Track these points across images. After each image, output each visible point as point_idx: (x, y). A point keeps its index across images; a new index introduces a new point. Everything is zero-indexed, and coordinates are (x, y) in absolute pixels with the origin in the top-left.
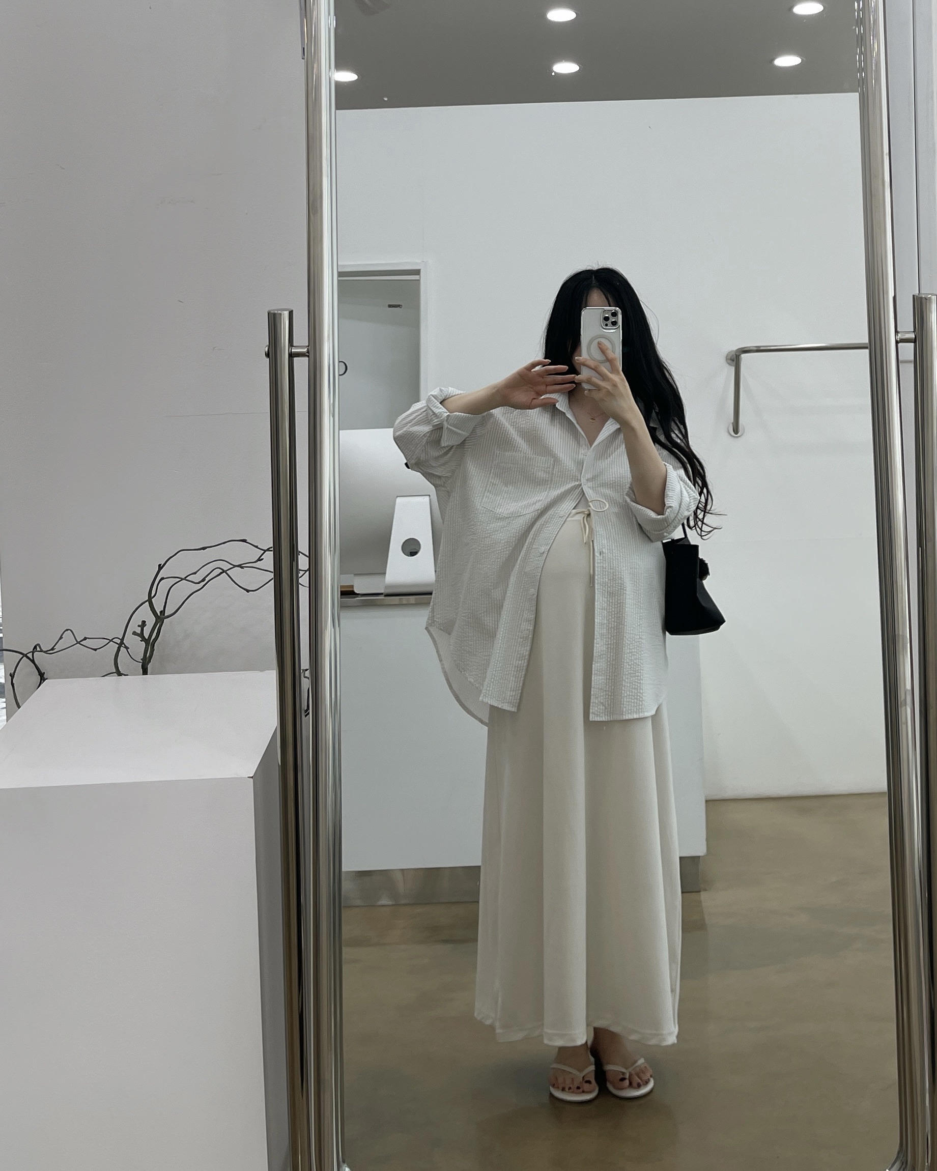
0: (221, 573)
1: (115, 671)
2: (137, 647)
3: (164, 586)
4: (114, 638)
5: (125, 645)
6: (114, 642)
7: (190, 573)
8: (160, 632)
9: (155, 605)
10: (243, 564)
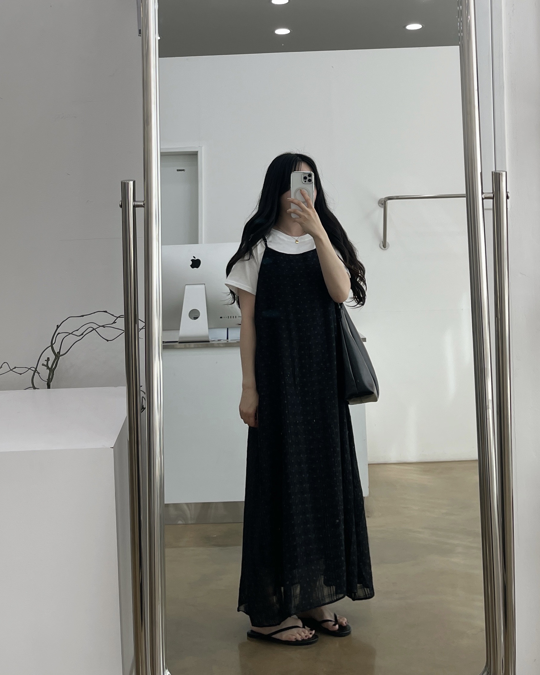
0: (92, 330)
1: (32, 386)
2: (45, 373)
3: (59, 338)
4: (31, 367)
5: (37, 372)
6: (32, 370)
7: (74, 330)
8: (57, 364)
9: (54, 348)
10: (105, 325)
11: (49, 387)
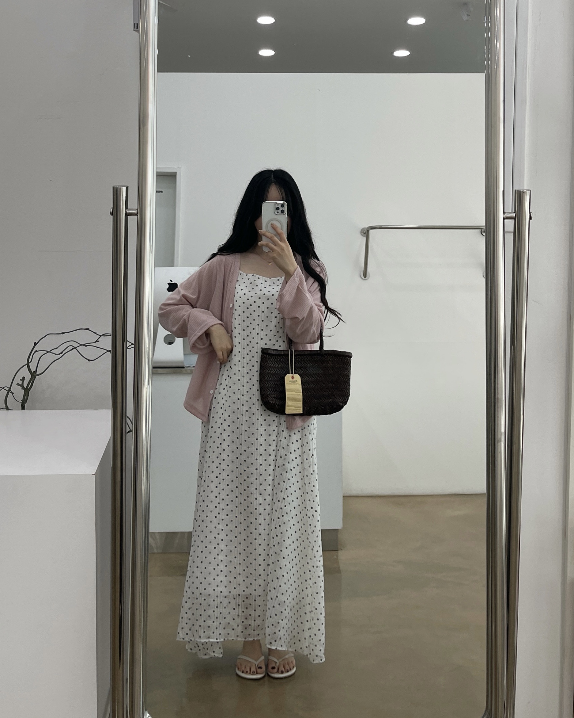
0: (73, 349)
1: (5, 407)
2: (19, 393)
3: (37, 356)
4: (4, 387)
5: (11, 391)
6: (4, 389)
7: (55, 348)
8: (33, 384)
9: (30, 367)
10: (87, 344)
11: (23, 408)
